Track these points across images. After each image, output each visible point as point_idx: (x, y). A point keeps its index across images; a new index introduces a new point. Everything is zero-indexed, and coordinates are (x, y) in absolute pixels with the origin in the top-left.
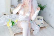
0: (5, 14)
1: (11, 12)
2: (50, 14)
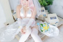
0: (8, 24)
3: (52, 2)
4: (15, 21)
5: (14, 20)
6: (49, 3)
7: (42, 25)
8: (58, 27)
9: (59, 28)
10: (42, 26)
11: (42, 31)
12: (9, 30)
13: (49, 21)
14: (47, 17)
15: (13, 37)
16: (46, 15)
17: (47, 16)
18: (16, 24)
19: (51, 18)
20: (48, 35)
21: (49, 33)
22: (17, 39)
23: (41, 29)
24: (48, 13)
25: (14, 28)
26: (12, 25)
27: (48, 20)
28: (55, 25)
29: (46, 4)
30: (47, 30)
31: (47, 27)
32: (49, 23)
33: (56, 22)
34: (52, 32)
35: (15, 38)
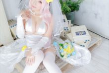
0: (3, 45)
1: (13, 36)
2: (96, 14)
3: (78, 6)
4: (15, 39)
5: (13, 38)
6: (73, 8)
7: (62, 45)
8: (89, 49)
9: (90, 51)
10: (61, 48)
11: (63, 56)
12: (3, 55)
13: (73, 38)
14: (69, 32)
15: (12, 67)
16: (69, 28)
17: (69, 30)
18: (16, 45)
19: (77, 34)
20: (72, 63)
21: (74, 59)
22: (19, 71)
23: (60, 53)
24: (72, 25)
25: (12, 52)
26: (9, 47)
27: (72, 36)
28: (84, 46)
29: (68, 10)
30: (71, 55)
31: (70, 50)
32: (74, 42)
33: (86, 41)
34: (80, 58)
35: (15, 69)
